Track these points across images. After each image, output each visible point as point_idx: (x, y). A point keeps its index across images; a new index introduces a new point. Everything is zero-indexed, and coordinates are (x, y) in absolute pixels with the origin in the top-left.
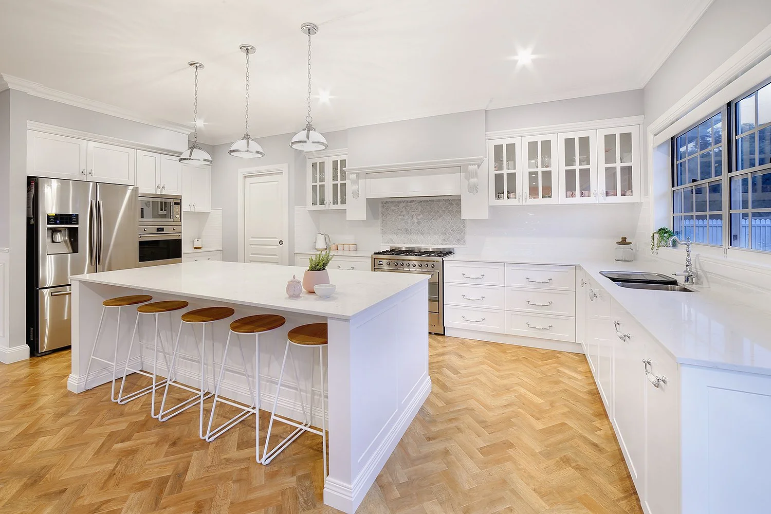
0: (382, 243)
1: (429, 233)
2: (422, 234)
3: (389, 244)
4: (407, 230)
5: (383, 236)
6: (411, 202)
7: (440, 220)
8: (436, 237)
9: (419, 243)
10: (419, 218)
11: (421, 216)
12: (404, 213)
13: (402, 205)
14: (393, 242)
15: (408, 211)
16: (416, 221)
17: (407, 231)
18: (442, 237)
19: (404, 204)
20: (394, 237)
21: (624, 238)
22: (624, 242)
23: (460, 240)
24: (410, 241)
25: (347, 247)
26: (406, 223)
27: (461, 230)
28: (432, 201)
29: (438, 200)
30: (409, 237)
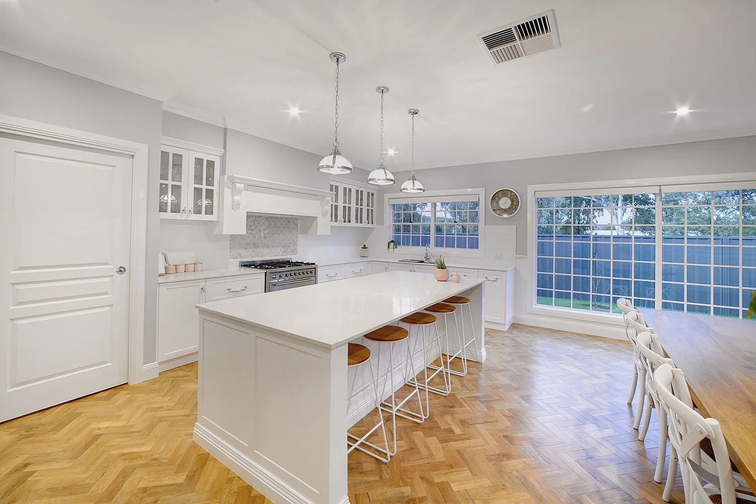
0: (230, 259)
1: (273, 246)
2: (268, 247)
3: (238, 260)
4: (255, 244)
5: (230, 252)
6: (259, 217)
7: (281, 235)
8: (278, 249)
9: (265, 256)
10: (265, 232)
11: (267, 231)
12: (253, 227)
13: (251, 220)
14: (242, 257)
15: (257, 226)
16: (263, 236)
17: (255, 246)
18: (283, 249)
19: (253, 219)
21: (365, 246)
22: (365, 247)
23: (294, 252)
24: (257, 255)
25: (191, 268)
26: (254, 237)
27: (295, 244)
28: (276, 218)
29: (281, 218)
30: (258, 250)
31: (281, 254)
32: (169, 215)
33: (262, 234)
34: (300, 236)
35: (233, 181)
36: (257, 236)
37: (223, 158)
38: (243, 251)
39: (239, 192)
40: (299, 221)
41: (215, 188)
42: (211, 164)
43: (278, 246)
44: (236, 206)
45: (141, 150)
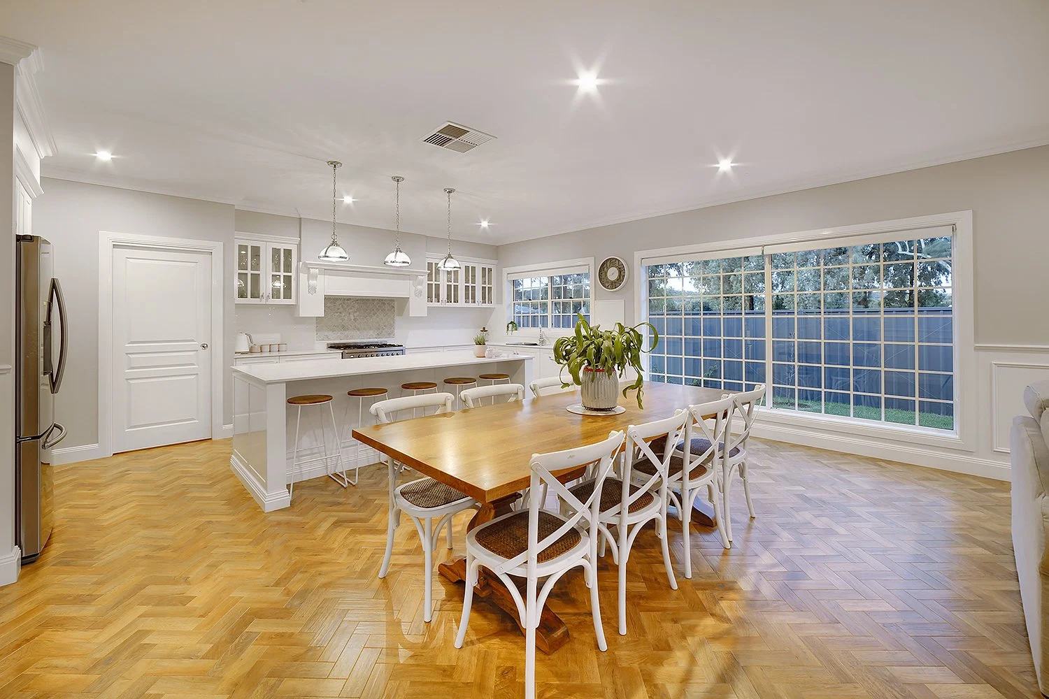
0: (317, 340)
1: (365, 329)
2: (358, 330)
3: (324, 341)
4: (343, 326)
5: (317, 334)
6: (348, 300)
7: (375, 317)
8: (371, 332)
10: (355, 315)
11: (358, 313)
12: (341, 310)
13: (338, 302)
14: (329, 339)
16: (353, 318)
17: (344, 328)
18: (376, 332)
20: (330, 334)
21: (484, 328)
22: (484, 330)
23: (391, 334)
24: (347, 337)
25: (276, 348)
26: (343, 320)
27: (392, 326)
28: (368, 300)
29: (374, 300)
30: (346, 333)
31: (374, 336)
32: (248, 300)
33: (351, 316)
34: (397, 318)
35: (307, 268)
36: (346, 318)
37: (299, 246)
38: (331, 333)
39: (315, 277)
40: (396, 303)
41: (293, 274)
42: (288, 253)
43: (370, 329)
44: (312, 290)
45: (217, 247)
